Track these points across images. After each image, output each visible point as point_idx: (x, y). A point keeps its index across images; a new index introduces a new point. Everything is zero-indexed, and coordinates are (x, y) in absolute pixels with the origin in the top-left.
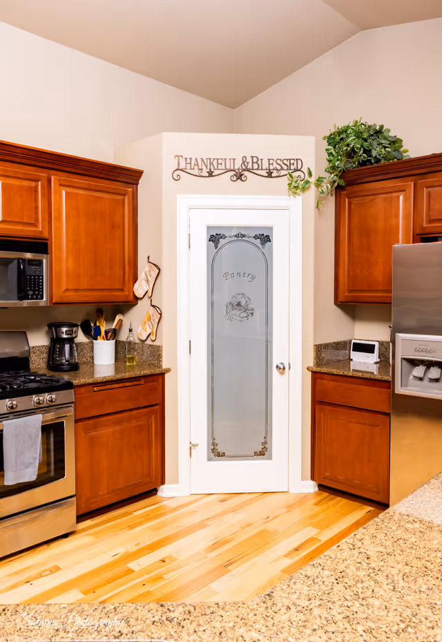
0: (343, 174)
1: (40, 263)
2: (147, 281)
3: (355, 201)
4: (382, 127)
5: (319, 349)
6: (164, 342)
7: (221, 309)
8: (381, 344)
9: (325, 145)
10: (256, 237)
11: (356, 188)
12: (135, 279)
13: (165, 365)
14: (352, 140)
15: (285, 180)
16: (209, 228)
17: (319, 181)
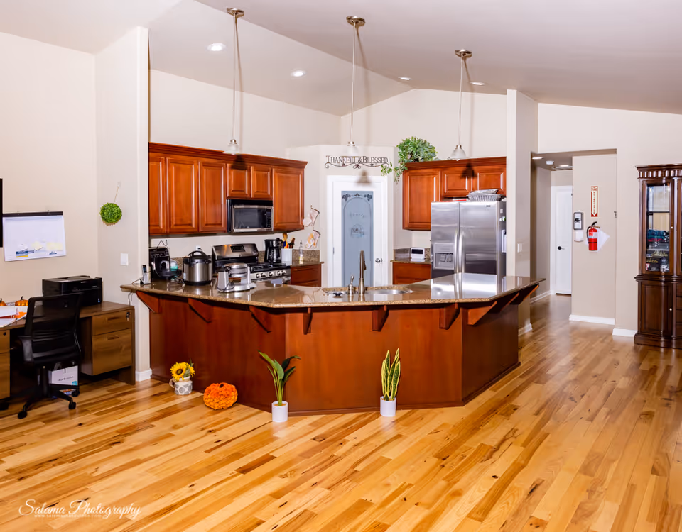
0: (407, 165)
1: (269, 210)
2: (311, 218)
3: (413, 177)
4: (425, 142)
5: (397, 251)
6: (320, 248)
7: (348, 232)
8: (426, 250)
9: (398, 150)
10: (365, 196)
11: (413, 171)
12: (303, 218)
13: (321, 261)
14: (411, 149)
15: (380, 168)
16: (342, 192)
17: (396, 169)
